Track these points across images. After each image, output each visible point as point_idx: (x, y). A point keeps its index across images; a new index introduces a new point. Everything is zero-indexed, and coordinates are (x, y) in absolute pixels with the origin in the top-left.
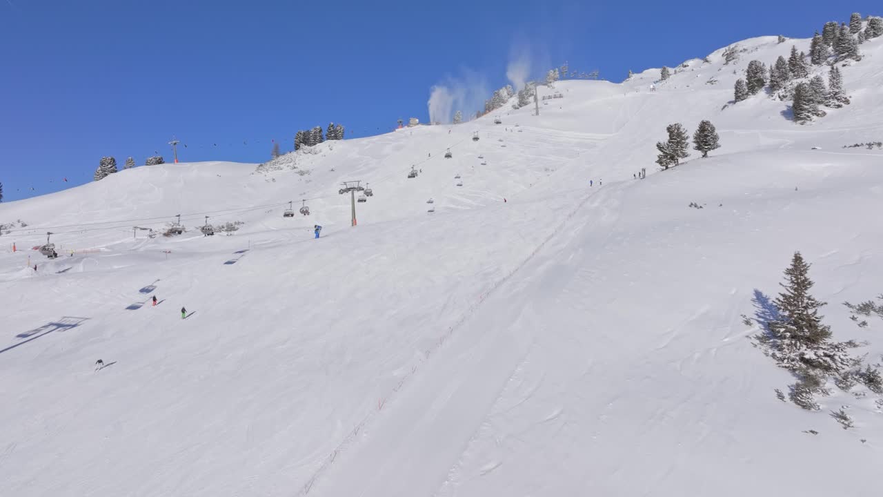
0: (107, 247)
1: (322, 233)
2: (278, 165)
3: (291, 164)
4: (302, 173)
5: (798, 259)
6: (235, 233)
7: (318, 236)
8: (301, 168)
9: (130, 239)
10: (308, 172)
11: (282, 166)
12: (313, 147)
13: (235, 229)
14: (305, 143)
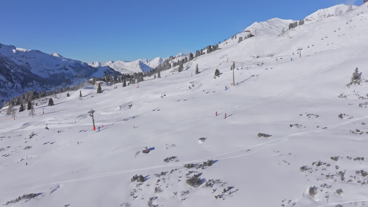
0: (245, 61)
1: (292, 60)
2: (284, 35)
3: (287, 35)
4: (290, 38)
5: (357, 68)
6: (273, 57)
7: (292, 61)
8: (290, 36)
9: (249, 59)
10: (292, 37)
11: (285, 35)
12: (294, 28)
13: (273, 56)
14: (292, 28)
